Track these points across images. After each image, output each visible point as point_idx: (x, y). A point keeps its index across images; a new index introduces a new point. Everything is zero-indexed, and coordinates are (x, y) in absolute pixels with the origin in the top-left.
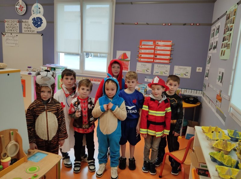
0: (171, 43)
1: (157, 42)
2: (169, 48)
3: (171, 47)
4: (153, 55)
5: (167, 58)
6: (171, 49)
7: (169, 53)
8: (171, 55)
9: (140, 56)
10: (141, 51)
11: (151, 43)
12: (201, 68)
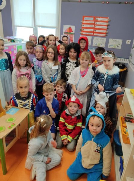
0: (108, 19)
1: (96, 18)
2: (106, 24)
3: (108, 23)
4: (93, 30)
5: (104, 32)
6: (108, 24)
7: (106, 27)
8: (108, 29)
9: (82, 30)
10: (83, 26)
11: (92, 19)
12: (130, 41)
